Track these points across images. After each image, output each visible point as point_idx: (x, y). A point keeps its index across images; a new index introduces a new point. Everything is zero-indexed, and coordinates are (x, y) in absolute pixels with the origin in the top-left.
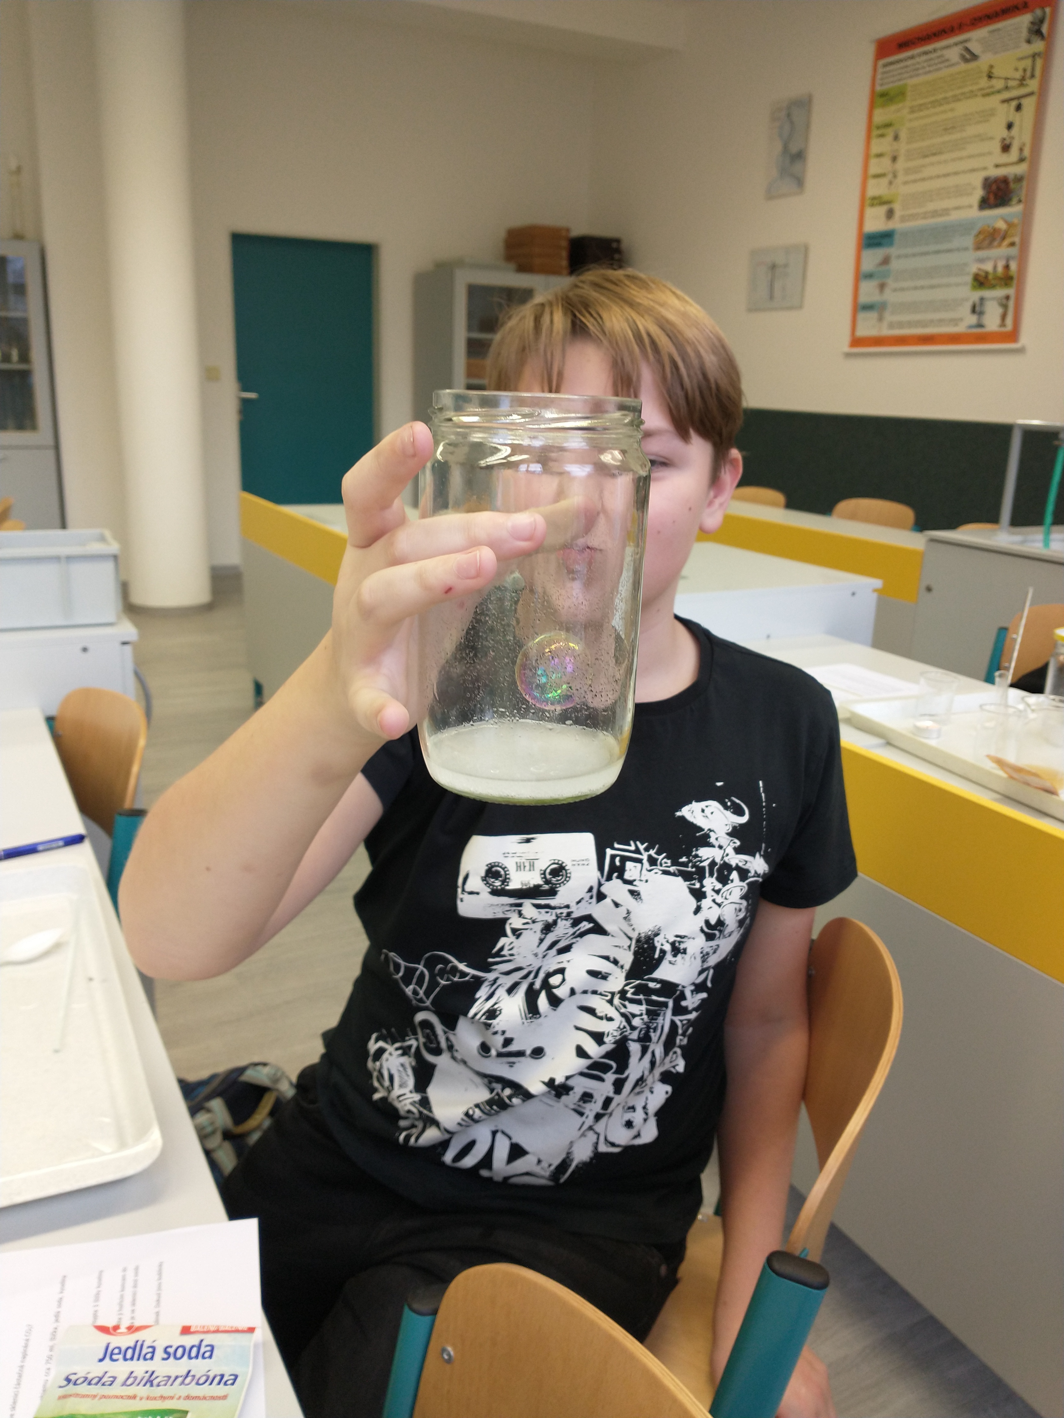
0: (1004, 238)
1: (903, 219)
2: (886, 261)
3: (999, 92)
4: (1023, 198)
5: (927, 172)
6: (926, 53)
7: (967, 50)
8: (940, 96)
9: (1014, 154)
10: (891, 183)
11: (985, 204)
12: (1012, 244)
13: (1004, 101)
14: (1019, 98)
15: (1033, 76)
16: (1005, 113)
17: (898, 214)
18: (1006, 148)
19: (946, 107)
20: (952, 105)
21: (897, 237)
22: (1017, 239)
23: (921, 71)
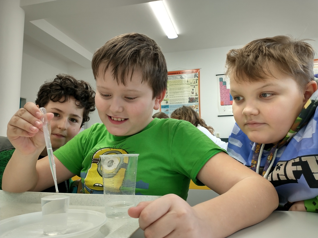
0: (195, 107)
1: (170, 103)
2: (167, 110)
3: (190, 84)
4: (198, 101)
5: (175, 96)
6: (172, 76)
7: (181, 77)
8: (177, 84)
9: (194, 94)
10: (166, 97)
11: (189, 102)
12: (197, 109)
13: (191, 86)
14: (194, 86)
15: (196, 82)
16: (192, 88)
17: (169, 102)
18: (193, 93)
19: (178, 85)
20: (180, 85)
21: (169, 106)
22: (198, 108)
23: (171, 79)
